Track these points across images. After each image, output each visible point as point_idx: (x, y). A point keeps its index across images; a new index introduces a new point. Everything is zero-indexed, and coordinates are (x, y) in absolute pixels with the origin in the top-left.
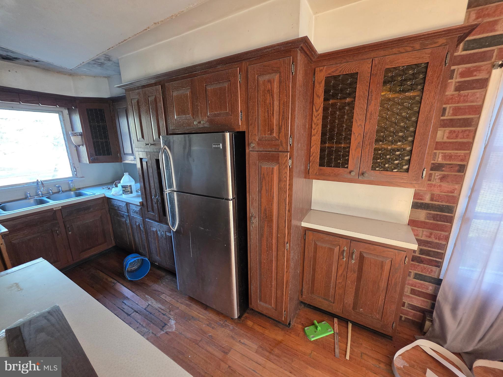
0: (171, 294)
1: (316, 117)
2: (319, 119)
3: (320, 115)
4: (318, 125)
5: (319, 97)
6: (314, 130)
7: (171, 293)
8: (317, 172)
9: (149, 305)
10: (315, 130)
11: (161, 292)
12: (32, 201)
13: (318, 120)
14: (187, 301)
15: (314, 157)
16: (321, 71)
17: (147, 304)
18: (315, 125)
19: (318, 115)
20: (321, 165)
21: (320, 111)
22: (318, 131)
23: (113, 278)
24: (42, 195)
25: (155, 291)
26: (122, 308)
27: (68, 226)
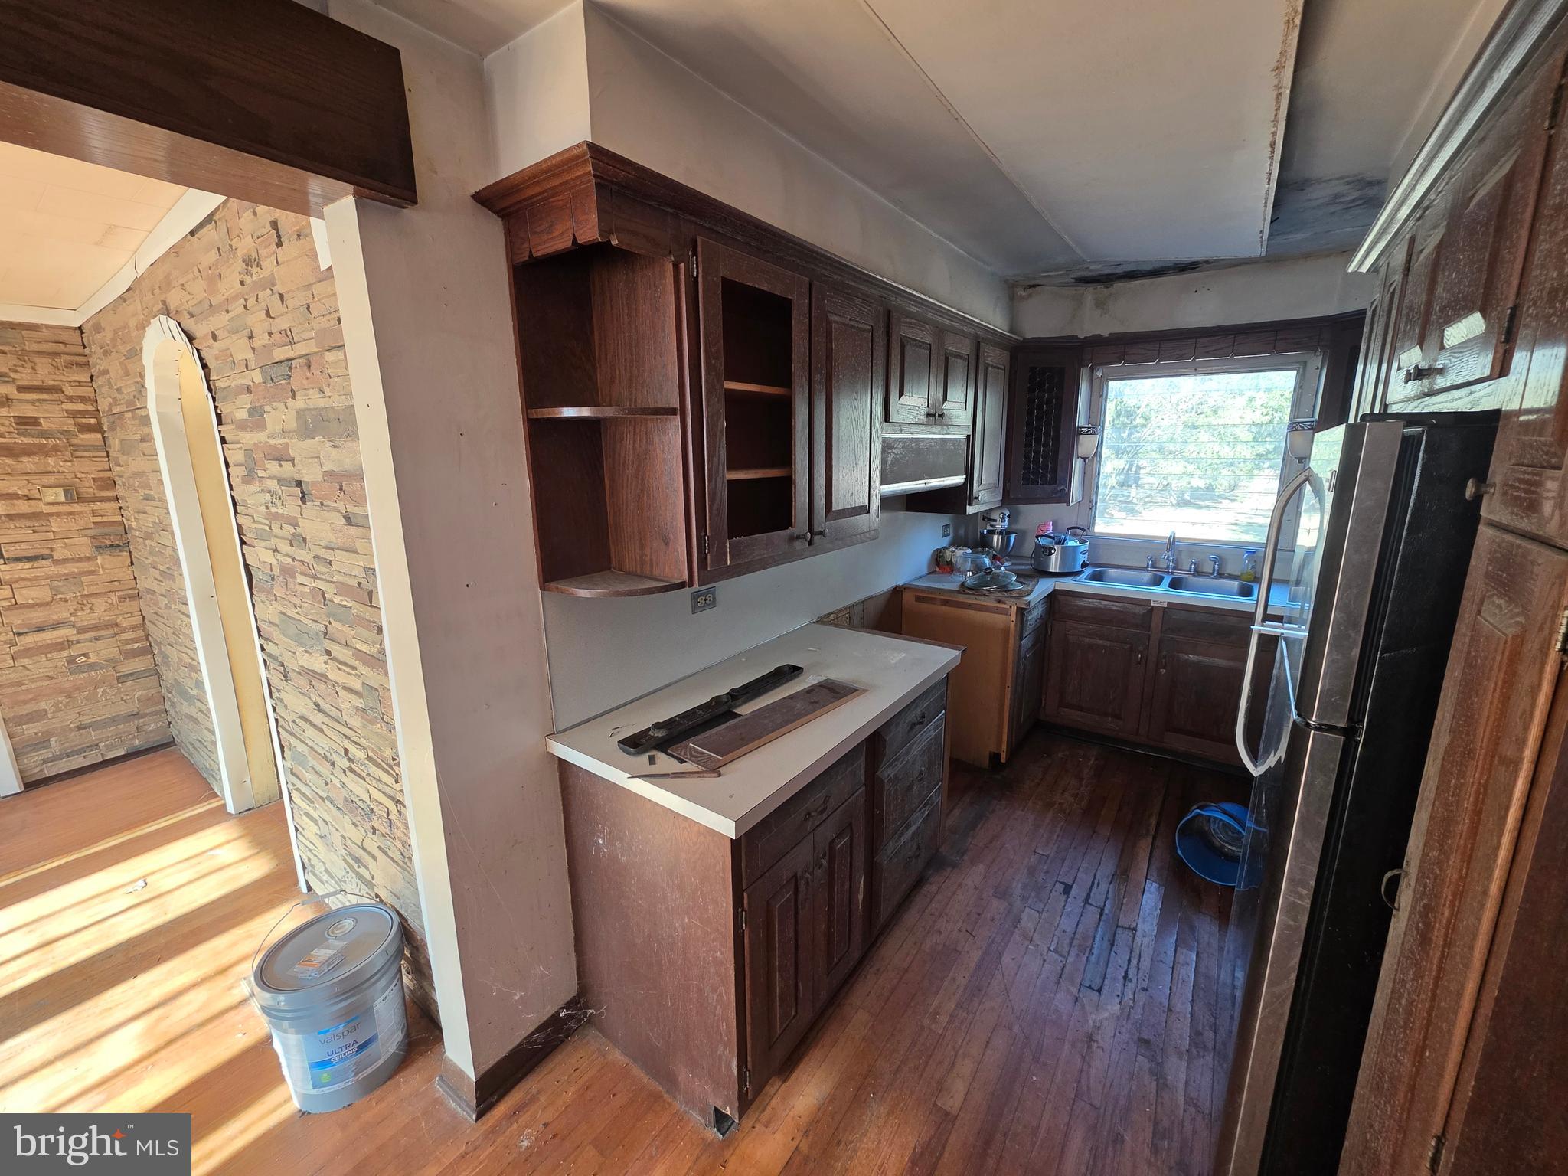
0: (1208, 977)
11: (1197, 947)
12: (1147, 578)
23: (1158, 824)
24: (1174, 569)
25: (1192, 928)
26: (1096, 882)
27: (1164, 653)
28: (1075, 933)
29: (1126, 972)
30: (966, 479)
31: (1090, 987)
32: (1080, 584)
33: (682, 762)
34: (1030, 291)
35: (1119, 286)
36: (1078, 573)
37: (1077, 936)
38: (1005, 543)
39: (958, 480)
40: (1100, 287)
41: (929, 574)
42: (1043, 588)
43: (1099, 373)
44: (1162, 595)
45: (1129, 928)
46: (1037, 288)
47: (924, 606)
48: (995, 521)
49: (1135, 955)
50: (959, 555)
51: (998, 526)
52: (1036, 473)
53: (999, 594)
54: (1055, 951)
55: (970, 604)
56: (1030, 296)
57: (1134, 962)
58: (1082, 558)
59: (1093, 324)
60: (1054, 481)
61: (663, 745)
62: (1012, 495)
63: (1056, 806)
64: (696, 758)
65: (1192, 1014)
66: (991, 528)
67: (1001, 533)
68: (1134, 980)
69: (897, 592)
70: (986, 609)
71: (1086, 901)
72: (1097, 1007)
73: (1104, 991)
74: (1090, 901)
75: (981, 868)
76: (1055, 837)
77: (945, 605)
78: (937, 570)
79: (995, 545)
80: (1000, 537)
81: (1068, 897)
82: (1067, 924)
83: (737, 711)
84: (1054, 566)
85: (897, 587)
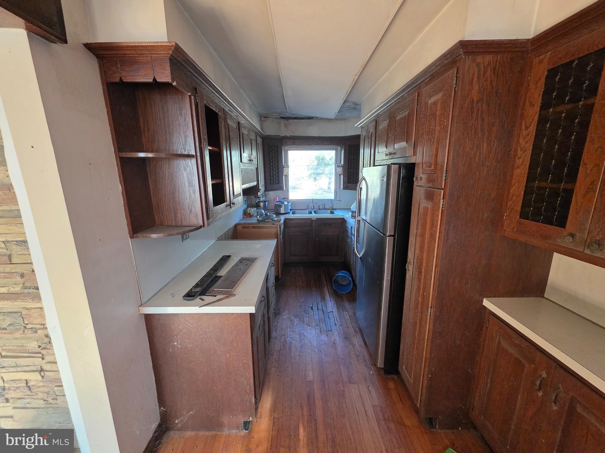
0: (352, 316)
1: (525, 138)
2: (529, 141)
3: (530, 135)
4: (525, 151)
5: (533, 106)
6: (519, 158)
7: (352, 314)
8: (515, 227)
9: (332, 312)
10: (521, 160)
11: (347, 310)
12: (307, 212)
13: (527, 142)
14: (357, 329)
15: (514, 201)
16: (541, 62)
17: (332, 311)
18: (521, 150)
19: (528, 135)
20: (524, 215)
21: (531, 128)
22: (524, 161)
23: (326, 282)
24: (313, 208)
25: (344, 306)
26: (318, 303)
27: (317, 234)
28: (319, 319)
29: (335, 323)
30: (257, 183)
31: (329, 331)
32: (291, 216)
33: (215, 296)
34: (266, 119)
35: (291, 121)
36: (289, 213)
37: (320, 319)
38: (265, 206)
39: (255, 183)
40: (285, 120)
41: (243, 218)
42: (282, 218)
43: (286, 148)
44: (314, 216)
45: (331, 312)
46: (268, 118)
47: (246, 230)
48: (260, 198)
49: (335, 318)
50: (253, 211)
51: (262, 199)
52: (273, 181)
53: (272, 222)
54: (317, 326)
55: (263, 227)
56: (266, 120)
57: (336, 320)
58: (290, 208)
59: (284, 132)
60: (279, 183)
61: (203, 293)
62: (267, 189)
63: (299, 286)
64: (220, 293)
65: (352, 326)
66: (259, 200)
67: (262, 202)
68: (338, 324)
69: (236, 226)
70: (269, 227)
71: (318, 309)
72: (333, 335)
73: (332, 330)
74: (319, 309)
75: (286, 312)
76: (302, 295)
77: (254, 228)
78: (245, 217)
79: (261, 206)
80: (263, 203)
81: (313, 310)
82: (316, 317)
83: (219, 274)
84: (282, 211)
85: (236, 224)
